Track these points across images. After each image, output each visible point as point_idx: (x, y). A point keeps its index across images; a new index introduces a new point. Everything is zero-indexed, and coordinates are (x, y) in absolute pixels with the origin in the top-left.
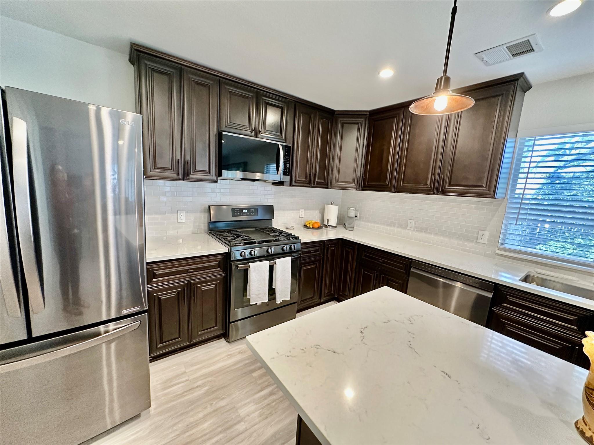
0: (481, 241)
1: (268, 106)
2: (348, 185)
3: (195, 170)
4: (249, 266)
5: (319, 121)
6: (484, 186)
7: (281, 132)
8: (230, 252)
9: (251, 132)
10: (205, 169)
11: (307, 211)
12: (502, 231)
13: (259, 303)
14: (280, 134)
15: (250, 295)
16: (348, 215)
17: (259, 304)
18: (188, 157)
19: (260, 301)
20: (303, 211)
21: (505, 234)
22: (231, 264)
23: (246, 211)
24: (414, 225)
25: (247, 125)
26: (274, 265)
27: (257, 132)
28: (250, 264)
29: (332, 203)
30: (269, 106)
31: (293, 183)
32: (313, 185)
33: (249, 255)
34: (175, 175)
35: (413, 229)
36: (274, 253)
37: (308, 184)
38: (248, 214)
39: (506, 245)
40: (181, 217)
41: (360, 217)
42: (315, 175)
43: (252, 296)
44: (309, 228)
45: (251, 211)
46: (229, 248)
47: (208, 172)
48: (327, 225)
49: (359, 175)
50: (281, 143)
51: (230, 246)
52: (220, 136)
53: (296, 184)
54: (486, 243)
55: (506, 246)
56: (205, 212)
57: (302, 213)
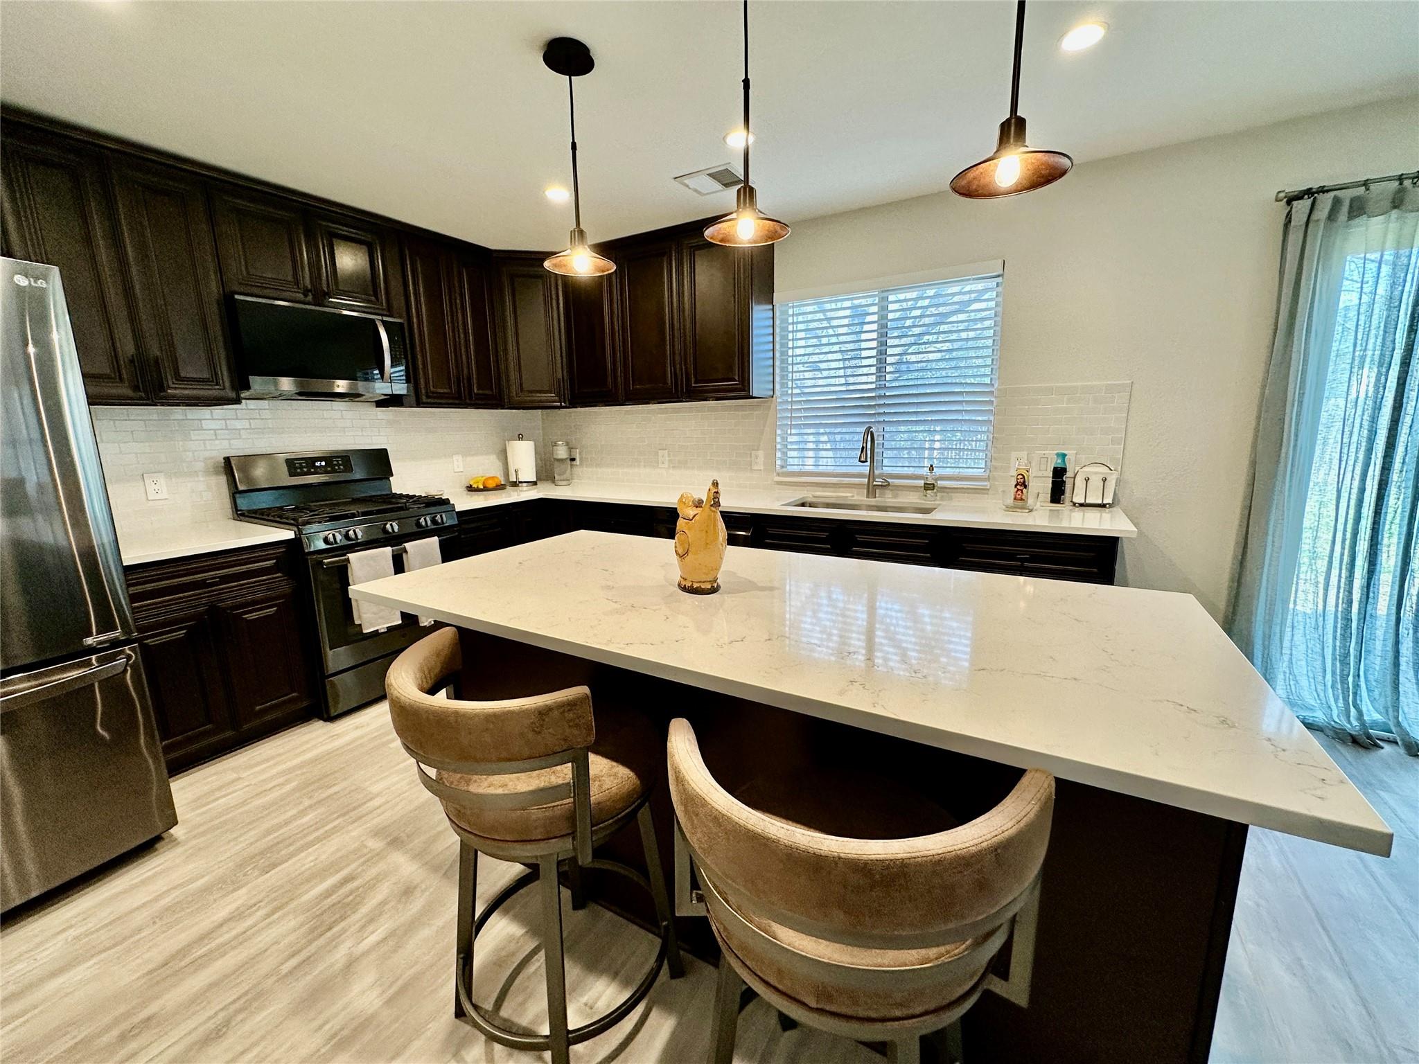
0: (755, 467)
1: (334, 240)
2: (544, 396)
3: (178, 377)
4: (348, 560)
5: (460, 274)
6: (737, 378)
7: (376, 294)
8: (300, 538)
9: (306, 296)
10: (206, 375)
11: (469, 459)
12: (779, 446)
13: (382, 627)
14: (373, 298)
15: (360, 617)
16: (555, 457)
17: (382, 631)
18: (155, 351)
19: (384, 624)
20: (460, 458)
21: (785, 450)
22: (307, 559)
23: (323, 463)
24: (667, 459)
25: (290, 278)
26: (404, 555)
27: (320, 296)
28: (351, 556)
29: (520, 437)
30: (339, 241)
31: (424, 399)
32: (468, 401)
33: (344, 539)
34: (126, 391)
35: (667, 466)
36: (401, 533)
37: (456, 399)
38: (329, 469)
39: (788, 467)
40: (156, 487)
41: (581, 459)
42: (469, 379)
43: (364, 616)
44: (478, 490)
45: (335, 463)
46: (296, 529)
47: (214, 380)
48: (516, 482)
49: (560, 376)
50: (380, 318)
51: (297, 526)
52: (228, 303)
53: (429, 400)
54: (762, 468)
55: (790, 469)
56: (217, 473)
57: (458, 463)
